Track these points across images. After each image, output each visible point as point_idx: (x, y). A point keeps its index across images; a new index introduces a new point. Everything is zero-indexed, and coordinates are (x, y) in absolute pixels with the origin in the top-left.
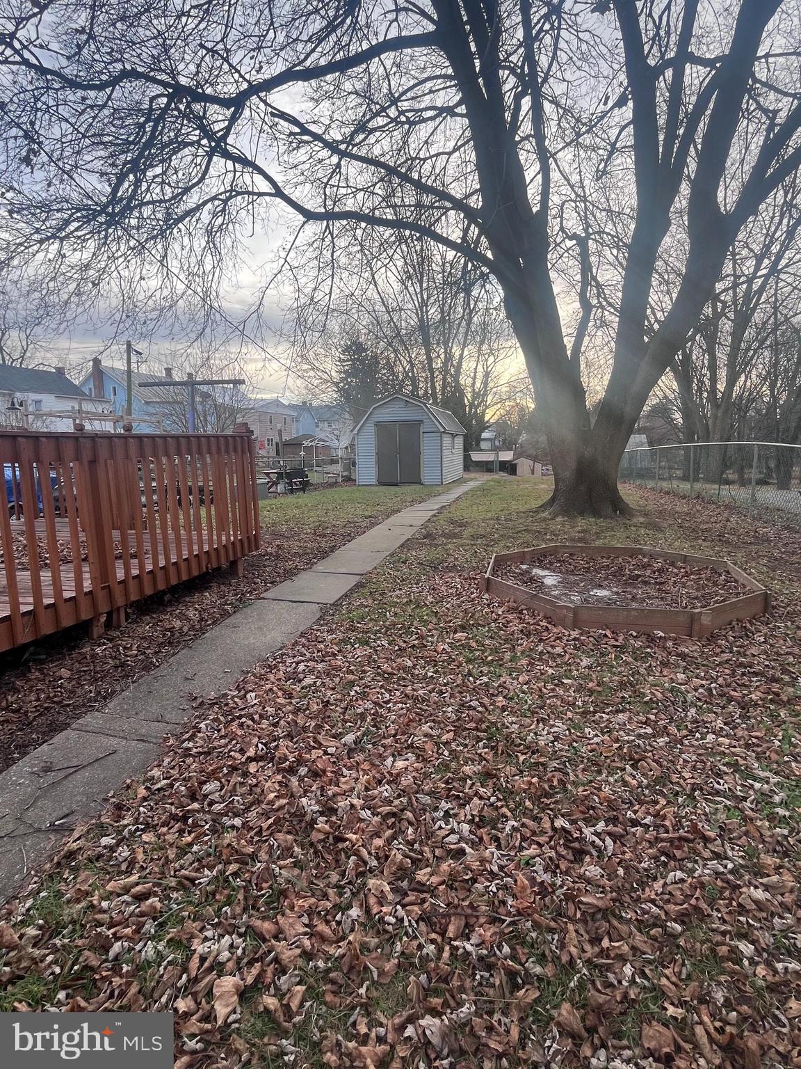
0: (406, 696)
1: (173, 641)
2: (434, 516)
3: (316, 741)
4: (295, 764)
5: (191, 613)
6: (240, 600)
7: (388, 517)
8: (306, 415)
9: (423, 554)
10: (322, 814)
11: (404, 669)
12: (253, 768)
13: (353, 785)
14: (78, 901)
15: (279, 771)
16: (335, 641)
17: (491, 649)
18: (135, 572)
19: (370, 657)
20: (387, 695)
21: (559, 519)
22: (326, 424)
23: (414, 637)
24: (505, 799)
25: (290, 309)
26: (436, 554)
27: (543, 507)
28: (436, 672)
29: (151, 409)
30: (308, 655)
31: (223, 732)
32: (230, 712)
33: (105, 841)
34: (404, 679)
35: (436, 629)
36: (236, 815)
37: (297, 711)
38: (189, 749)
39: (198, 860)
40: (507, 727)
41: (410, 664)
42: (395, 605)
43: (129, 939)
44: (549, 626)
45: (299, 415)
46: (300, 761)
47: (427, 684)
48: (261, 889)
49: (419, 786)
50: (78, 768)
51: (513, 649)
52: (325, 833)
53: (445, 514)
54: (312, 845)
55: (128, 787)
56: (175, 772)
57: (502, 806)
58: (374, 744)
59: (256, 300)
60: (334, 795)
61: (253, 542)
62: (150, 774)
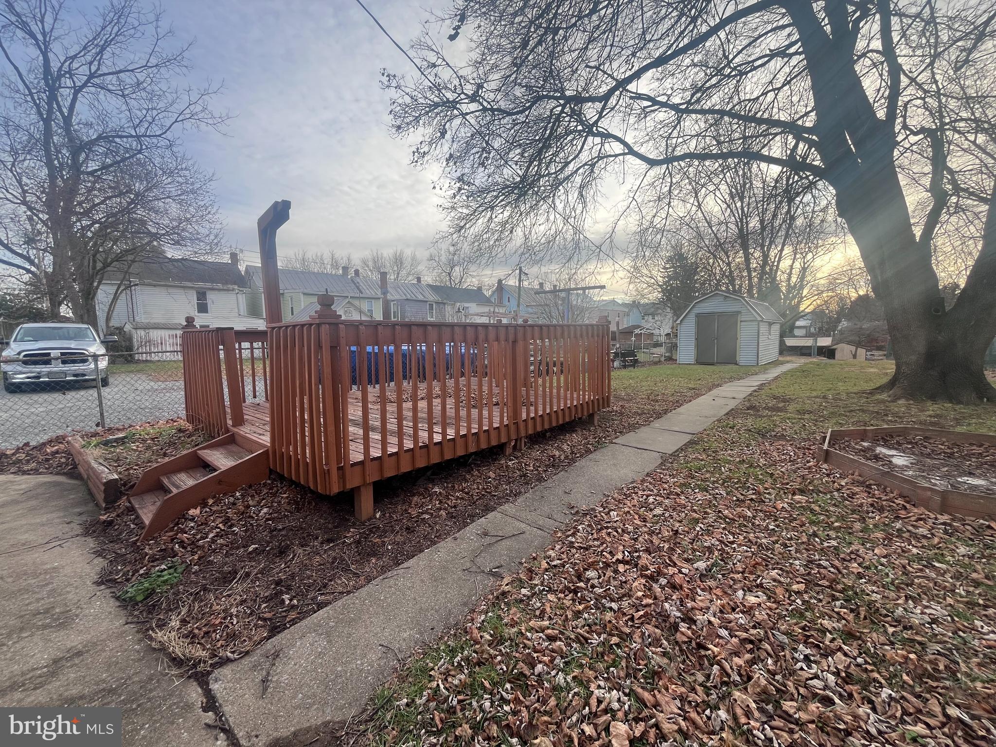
0: (750, 541)
1: (555, 465)
2: (755, 391)
3: (671, 560)
4: (655, 574)
5: (565, 447)
6: (598, 442)
7: (710, 390)
8: (635, 310)
9: (750, 422)
10: (683, 620)
11: (745, 517)
12: (621, 567)
13: (709, 605)
14: (512, 626)
15: (642, 576)
16: (678, 484)
17: (837, 516)
18: (532, 415)
19: (711, 502)
20: (731, 537)
21: (902, 402)
22: (651, 317)
23: (751, 492)
24: (874, 664)
25: (635, 233)
26: (762, 423)
27: (880, 389)
28: (778, 526)
29: (530, 310)
30: (655, 491)
31: (595, 536)
32: (598, 523)
33: (524, 591)
34: (745, 526)
35: (773, 489)
36: (612, 600)
37: (651, 533)
38: (573, 543)
39: (588, 625)
40: (868, 595)
41: (749, 514)
42: (729, 462)
43: (546, 665)
44: (908, 506)
45: (630, 311)
46: (659, 573)
47: (770, 535)
48: (639, 664)
49: (774, 624)
50: (503, 538)
51: (863, 520)
52: (688, 638)
53: (766, 391)
54: (677, 642)
55: (535, 559)
56: (564, 556)
57: (872, 671)
58: (723, 575)
59: (610, 229)
60: (692, 609)
61: (606, 401)
62: (548, 553)
